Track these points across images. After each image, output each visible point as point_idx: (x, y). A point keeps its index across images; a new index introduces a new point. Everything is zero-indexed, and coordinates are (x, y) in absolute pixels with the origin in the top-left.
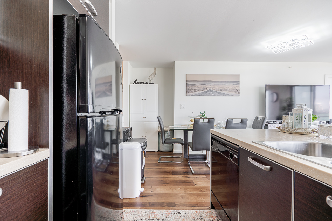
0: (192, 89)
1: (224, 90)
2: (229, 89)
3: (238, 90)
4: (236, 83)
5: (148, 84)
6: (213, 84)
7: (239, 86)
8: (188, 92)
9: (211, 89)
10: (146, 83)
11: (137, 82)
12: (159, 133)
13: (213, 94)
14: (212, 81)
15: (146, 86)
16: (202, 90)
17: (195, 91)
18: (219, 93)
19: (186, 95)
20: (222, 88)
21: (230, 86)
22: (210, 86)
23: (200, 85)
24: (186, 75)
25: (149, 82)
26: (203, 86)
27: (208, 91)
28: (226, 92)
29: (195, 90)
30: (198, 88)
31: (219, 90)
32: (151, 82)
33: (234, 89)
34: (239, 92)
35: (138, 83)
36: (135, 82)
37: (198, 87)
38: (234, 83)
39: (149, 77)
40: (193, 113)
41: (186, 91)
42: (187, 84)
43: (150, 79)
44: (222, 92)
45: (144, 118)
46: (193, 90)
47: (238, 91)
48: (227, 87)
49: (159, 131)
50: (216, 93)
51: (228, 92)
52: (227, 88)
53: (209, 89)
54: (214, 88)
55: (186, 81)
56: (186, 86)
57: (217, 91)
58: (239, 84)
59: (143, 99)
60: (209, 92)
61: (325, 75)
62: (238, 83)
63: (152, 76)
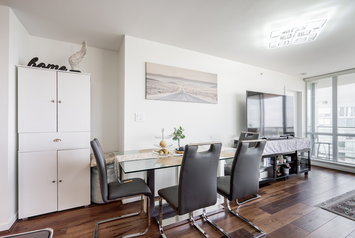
0: (155, 88)
1: (200, 93)
2: (206, 93)
3: (216, 95)
4: (214, 86)
5: (68, 71)
6: (186, 83)
7: (217, 90)
8: (149, 93)
9: (183, 91)
10: (64, 68)
11: (37, 63)
12: (92, 169)
13: (186, 99)
14: (185, 78)
15: (61, 73)
16: (171, 92)
17: (160, 92)
18: (194, 98)
19: (146, 98)
20: (197, 91)
21: (207, 88)
22: (182, 87)
23: (167, 82)
24: (146, 63)
25: (69, 67)
26: (172, 85)
27: (179, 94)
28: (202, 96)
29: (160, 90)
30: (164, 88)
31: (193, 94)
32: (75, 69)
33: (211, 94)
34: (217, 99)
35: (42, 65)
36: (33, 62)
37: (165, 86)
38: (212, 86)
39: (71, 57)
40: (163, 130)
41: (146, 90)
42: (146, 79)
43: (73, 61)
44: (198, 97)
45: (57, 140)
46: (157, 91)
47: (216, 97)
48: (203, 90)
49: (92, 166)
50: (189, 97)
51: (204, 97)
52: (204, 92)
53: (180, 90)
54: (188, 90)
55: (146, 74)
56: (146, 83)
57: (192, 95)
58: (216, 87)
59: (55, 101)
60: (180, 96)
61: (285, 86)
62: (215, 85)
63: (78, 56)
